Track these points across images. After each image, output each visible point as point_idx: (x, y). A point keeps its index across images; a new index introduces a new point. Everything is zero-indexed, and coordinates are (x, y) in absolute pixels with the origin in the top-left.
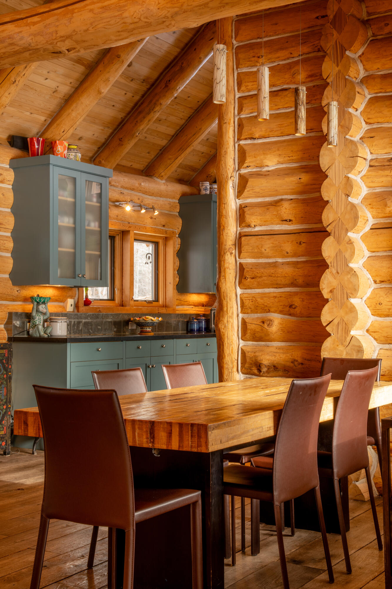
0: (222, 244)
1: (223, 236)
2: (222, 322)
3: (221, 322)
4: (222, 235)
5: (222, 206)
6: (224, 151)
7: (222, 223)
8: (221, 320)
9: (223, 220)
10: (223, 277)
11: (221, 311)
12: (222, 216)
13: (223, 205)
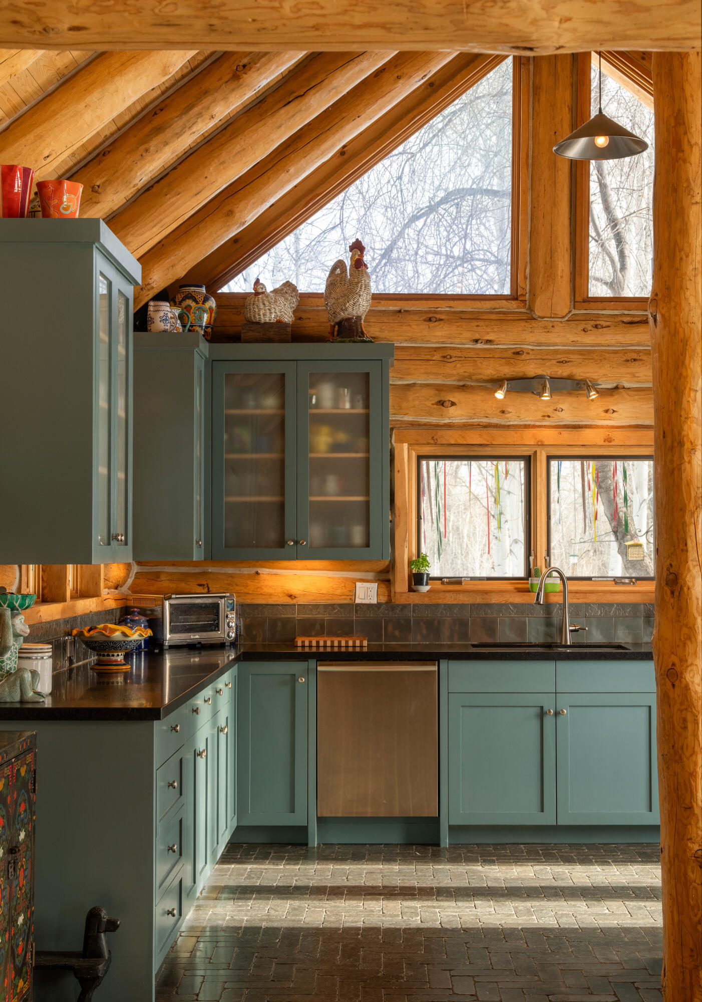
0: (688, 485)
1: (691, 466)
2: (694, 668)
3: (689, 669)
4: (690, 462)
5: (689, 396)
6: (691, 267)
7: (688, 435)
8: (692, 664)
9: (690, 428)
10: (695, 563)
11: (688, 642)
12: (687, 418)
13: (692, 394)
